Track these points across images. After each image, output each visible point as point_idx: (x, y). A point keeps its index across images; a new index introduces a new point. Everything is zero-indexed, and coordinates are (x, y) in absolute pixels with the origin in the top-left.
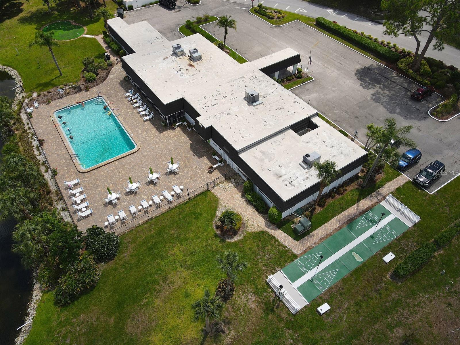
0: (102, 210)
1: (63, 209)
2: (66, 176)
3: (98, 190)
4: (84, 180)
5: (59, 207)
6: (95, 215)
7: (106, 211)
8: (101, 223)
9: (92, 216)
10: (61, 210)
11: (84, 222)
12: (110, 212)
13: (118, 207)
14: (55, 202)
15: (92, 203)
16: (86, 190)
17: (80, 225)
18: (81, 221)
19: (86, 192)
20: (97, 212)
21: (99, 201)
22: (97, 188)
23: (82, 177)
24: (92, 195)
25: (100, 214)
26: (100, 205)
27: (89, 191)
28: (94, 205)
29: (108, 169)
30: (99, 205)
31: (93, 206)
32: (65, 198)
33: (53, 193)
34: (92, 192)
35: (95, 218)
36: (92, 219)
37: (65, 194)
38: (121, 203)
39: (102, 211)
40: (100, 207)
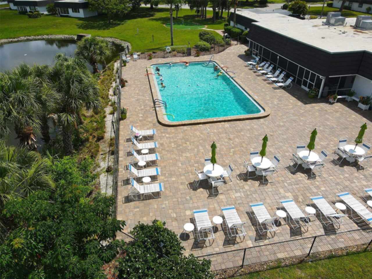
0: (184, 193)
1: (109, 170)
2: (138, 124)
3: (184, 155)
4: (164, 135)
5: (104, 165)
6: (166, 201)
7: (191, 199)
8: (175, 224)
9: (159, 199)
10: (105, 170)
11: (138, 207)
12: (200, 204)
13: (221, 197)
14: (102, 154)
15: (167, 175)
16: (162, 150)
17: (127, 210)
18: (132, 204)
19: (162, 153)
20: (171, 194)
21: (180, 175)
22: (182, 152)
23: (163, 131)
24: (171, 161)
25: (178, 201)
26: (181, 183)
27: (166, 153)
28: (169, 179)
29: (209, 130)
30: (180, 181)
31: (166, 179)
32: (121, 153)
33: (104, 142)
34: (172, 156)
35: (164, 206)
36: (156, 206)
37: (124, 147)
38: (229, 192)
39: (183, 196)
40: (181, 187)
